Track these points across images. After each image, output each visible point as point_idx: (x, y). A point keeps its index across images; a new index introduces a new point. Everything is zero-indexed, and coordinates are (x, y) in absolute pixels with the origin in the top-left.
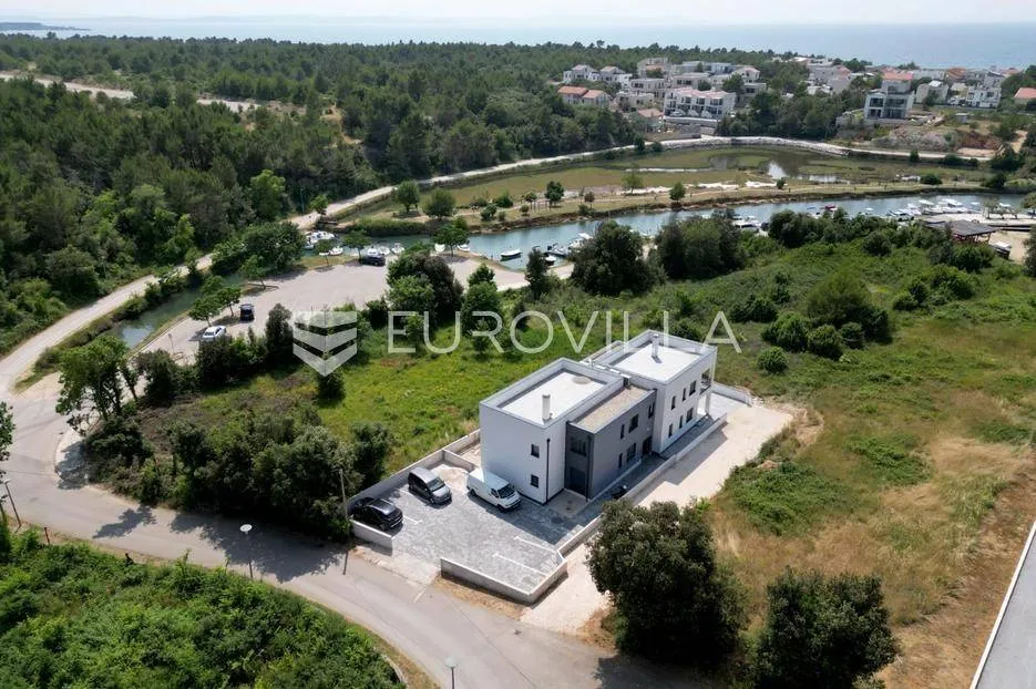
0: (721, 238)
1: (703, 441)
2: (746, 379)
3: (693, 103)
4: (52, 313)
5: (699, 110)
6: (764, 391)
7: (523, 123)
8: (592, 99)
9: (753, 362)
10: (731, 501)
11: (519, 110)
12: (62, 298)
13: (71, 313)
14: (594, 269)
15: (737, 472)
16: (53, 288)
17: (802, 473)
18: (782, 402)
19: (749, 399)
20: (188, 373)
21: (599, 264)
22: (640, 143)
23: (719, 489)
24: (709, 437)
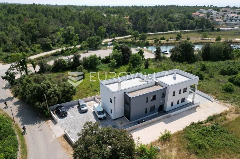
0: (225, 49)
1: (186, 111)
2: (215, 93)
3: (234, 18)
4: (38, 52)
5: (236, 20)
6: (221, 98)
7: (178, 21)
8: (201, 16)
9: (221, 88)
10: (183, 135)
11: (178, 18)
12: (42, 49)
13: (43, 53)
14: (176, 54)
15: (193, 124)
16: (41, 47)
17: (221, 131)
18: (227, 103)
19: (213, 100)
20: (50, 67)
21: (178, 52)
22: (213, 28)
23: (182, 129)
24: (189, 110)
